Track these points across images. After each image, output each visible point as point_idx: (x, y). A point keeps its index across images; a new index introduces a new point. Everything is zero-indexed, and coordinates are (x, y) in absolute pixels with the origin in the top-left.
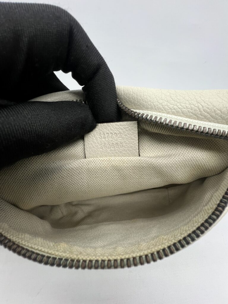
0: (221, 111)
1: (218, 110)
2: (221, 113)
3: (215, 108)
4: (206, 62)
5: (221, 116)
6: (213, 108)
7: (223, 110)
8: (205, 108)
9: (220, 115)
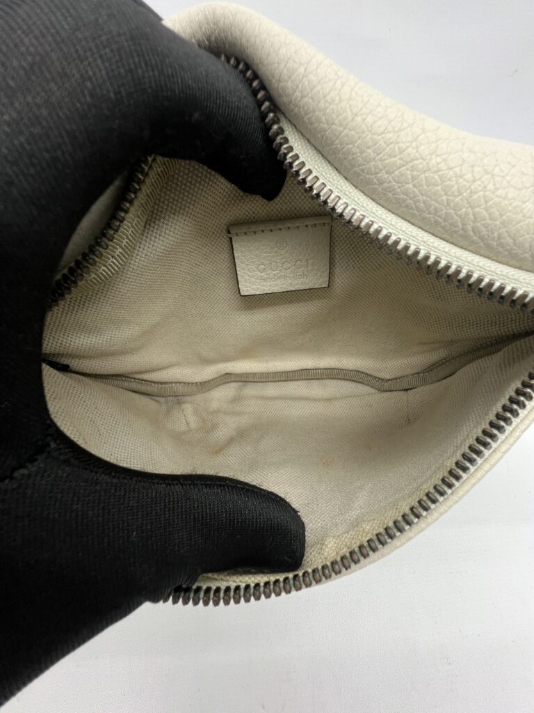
0: (514, 240)
1: (509, 236)
2: (512, 245)
3: (503, 230)
4: (516, 71)
5: (510, 251)
6: (500, 228)
7: (521, 239)
8: (479, 224)
9: (508, 248)
